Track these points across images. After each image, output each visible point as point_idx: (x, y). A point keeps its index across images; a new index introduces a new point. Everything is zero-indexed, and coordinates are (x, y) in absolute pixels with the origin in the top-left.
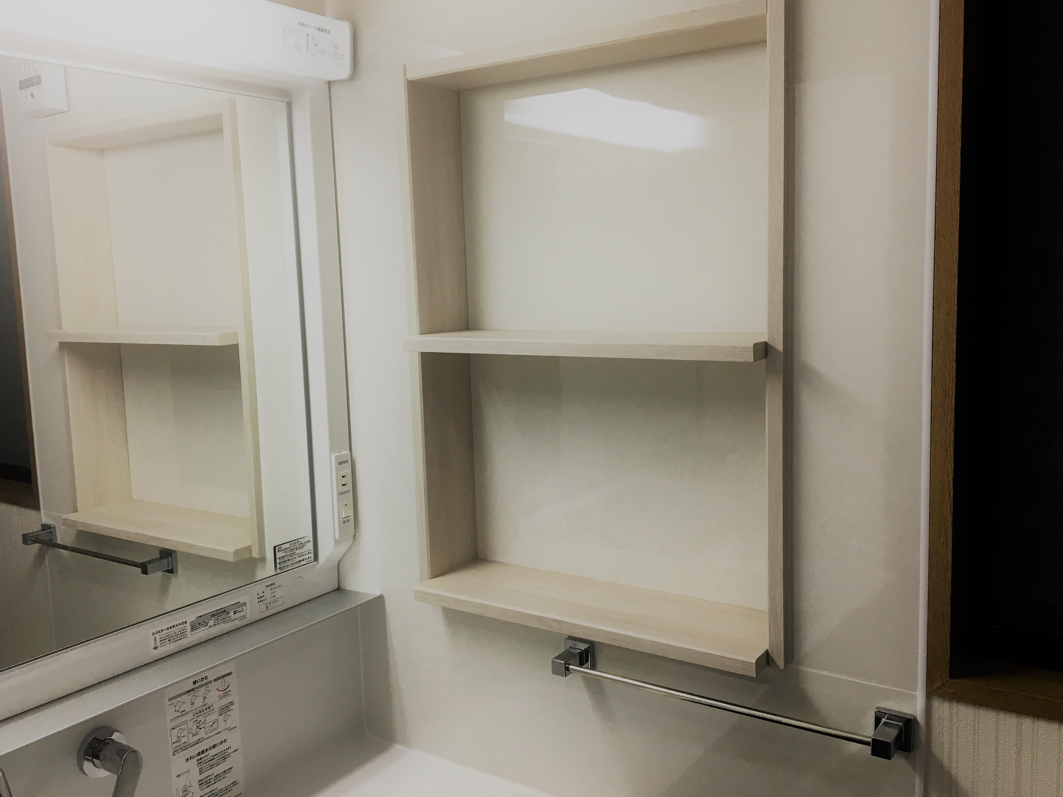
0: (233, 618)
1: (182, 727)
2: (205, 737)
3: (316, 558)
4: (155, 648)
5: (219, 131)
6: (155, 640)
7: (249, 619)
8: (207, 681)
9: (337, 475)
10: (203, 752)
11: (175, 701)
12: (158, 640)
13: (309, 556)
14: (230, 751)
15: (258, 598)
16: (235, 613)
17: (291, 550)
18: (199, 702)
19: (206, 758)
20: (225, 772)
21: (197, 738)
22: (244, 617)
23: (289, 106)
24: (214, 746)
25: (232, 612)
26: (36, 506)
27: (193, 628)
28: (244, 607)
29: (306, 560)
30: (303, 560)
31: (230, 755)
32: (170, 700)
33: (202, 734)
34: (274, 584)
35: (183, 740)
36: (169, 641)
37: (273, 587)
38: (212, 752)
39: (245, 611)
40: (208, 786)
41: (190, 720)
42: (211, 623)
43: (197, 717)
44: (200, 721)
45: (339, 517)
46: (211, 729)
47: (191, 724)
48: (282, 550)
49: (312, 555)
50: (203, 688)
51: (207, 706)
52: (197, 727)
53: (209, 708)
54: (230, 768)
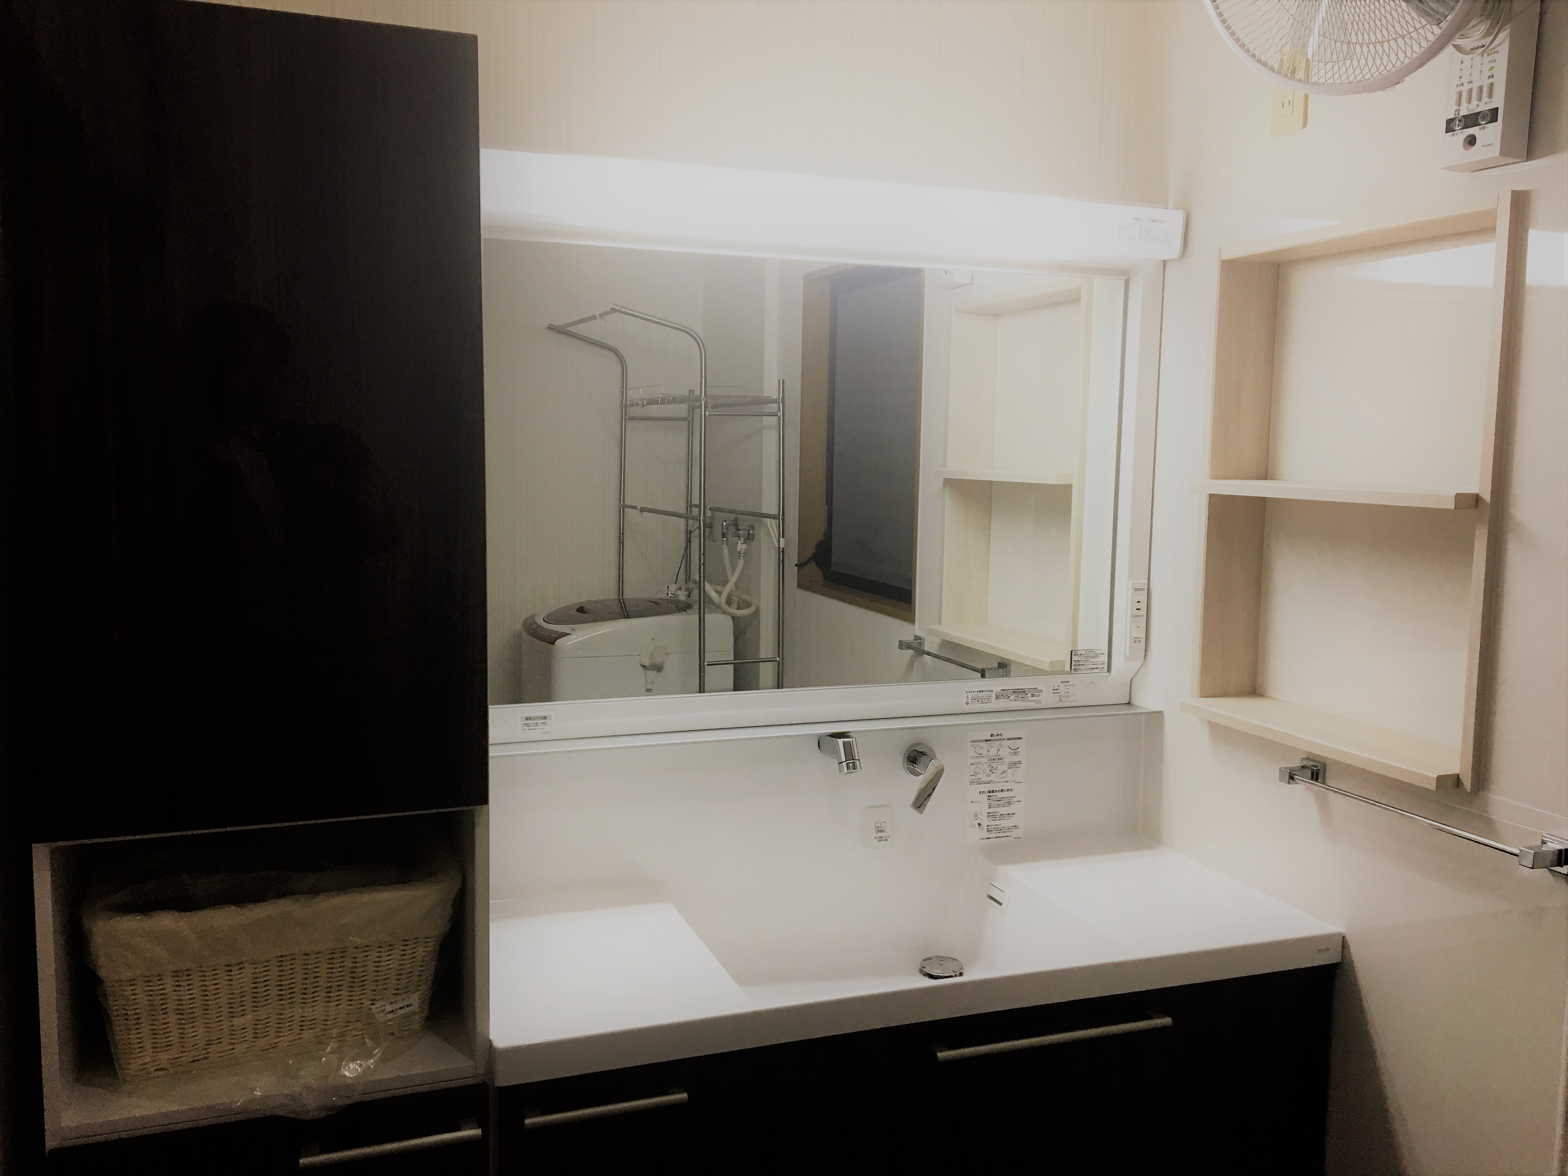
0: (1030, 699)
1: (979, 766)
2: (996, 780)
3: (1109, 670)
4: (967, 703)
5: (1077, 300)
6: (968, 697)
7: (1044, 705)
8: (1001, 737)
9: (1132, 600)
10: (993, 791)
11: (976, 744)
12: (970, 698)
13: (1103, 666)
14: (1014, 799)
15: (1053, 690)
16: (1033, 695)
17: (1086, 657)
18: (993, 752)
19: (995, 797)
20: (1008, 814)
21: (988, 779)
22: (1039, 702)
23: (1127, 282)
24: (1002, 791)
25: (1030, 695)
26: (912, 620)
27: (997, 698)
28: (1041, 694)
29: (1100, 669)
30: (1097, 668)
31: (1015, 803)
32: (971, 742)
33: (993, 777)
34: (1068, 682)
35: (978, 776)
36: (978, 701)
37: (1067, 684)
38: (1000, 795)
39: (1041, 696)
40: (995, 820)
41: (985, 763)
42: (1012, 697)
43: (991, 763)
44: (993, 767)
45: (1130, 637)
46: (1001, 776)
47: (986, 766)
48: (1078, 655)
49: (1106, 666)
50: (998, 743)
51: (999, 757)
52: (991, 770)
53: (1002, 759)
54: (1014, 814)
